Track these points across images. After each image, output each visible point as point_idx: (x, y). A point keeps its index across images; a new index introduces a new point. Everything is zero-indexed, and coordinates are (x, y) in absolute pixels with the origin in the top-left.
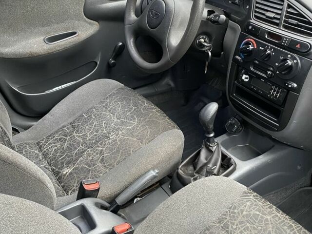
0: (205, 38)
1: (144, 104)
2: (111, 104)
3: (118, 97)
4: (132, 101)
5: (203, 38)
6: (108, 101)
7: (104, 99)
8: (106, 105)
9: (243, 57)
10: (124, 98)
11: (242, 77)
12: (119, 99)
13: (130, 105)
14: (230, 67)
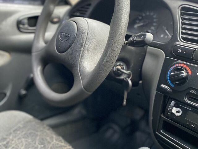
0: (123, 65)
1: (53, 141)
2: (13, 142)
3: (24, 133)
4: (38, 138)
5: (120, 65)
6: (11, 137)
7: (7, 135)
8: (8, 143)
9: (173, 86)
10: (30, 134)
11: (171, 110)
12: (25, 134)
13: (35, 143)
14: (154, 98)
